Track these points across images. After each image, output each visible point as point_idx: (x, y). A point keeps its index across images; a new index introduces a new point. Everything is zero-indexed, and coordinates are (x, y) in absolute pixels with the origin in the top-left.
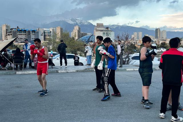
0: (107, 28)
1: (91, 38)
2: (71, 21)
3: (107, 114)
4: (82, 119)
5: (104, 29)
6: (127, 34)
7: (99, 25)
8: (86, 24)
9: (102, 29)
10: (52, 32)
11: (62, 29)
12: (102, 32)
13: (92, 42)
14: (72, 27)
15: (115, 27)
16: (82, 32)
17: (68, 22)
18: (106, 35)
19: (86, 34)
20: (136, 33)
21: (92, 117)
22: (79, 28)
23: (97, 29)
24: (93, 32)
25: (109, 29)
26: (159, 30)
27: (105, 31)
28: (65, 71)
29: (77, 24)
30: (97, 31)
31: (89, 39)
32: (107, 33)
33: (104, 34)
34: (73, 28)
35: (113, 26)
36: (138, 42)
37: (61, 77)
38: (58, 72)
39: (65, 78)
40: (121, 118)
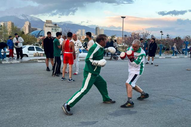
0: (56, 25)
1: (40, 33)
2: (22, 17)
3: (39, 101)
4: (14, 107)
5: (53, 25)
6: (68, 30)
7: (48, 22)
8: (36, 20)
9: (51, 25)
10: (3, 26)
11: (13, 23)
12: (51, 28)
13: (42, 36)
14: (23, 22)
15: (62, 24)
16: (32, 27)
17: (19, 18)
18: (54, 31)
19: (36, 29)
20: (80, 30)
21: (24, 104)
22: (30, 24)
23: (47, 25)
24: (43, 28)
25: (57, 26)
26: (98, 28)
27: (53, 27)
28: (9, 62)
29: (27, 20)
30: (46, 27)
31: (39, 34)
32: (55, 29)
33: (53, 29)
34: (24, 24)
35: (61, 23)
36: (81, 37)
37: (4, 68)
38: (2, 63)
39: (7, 68)
40: (51, 103)
